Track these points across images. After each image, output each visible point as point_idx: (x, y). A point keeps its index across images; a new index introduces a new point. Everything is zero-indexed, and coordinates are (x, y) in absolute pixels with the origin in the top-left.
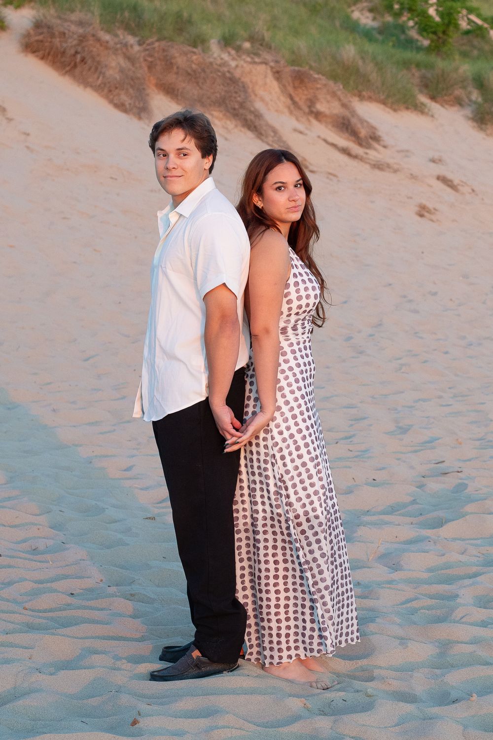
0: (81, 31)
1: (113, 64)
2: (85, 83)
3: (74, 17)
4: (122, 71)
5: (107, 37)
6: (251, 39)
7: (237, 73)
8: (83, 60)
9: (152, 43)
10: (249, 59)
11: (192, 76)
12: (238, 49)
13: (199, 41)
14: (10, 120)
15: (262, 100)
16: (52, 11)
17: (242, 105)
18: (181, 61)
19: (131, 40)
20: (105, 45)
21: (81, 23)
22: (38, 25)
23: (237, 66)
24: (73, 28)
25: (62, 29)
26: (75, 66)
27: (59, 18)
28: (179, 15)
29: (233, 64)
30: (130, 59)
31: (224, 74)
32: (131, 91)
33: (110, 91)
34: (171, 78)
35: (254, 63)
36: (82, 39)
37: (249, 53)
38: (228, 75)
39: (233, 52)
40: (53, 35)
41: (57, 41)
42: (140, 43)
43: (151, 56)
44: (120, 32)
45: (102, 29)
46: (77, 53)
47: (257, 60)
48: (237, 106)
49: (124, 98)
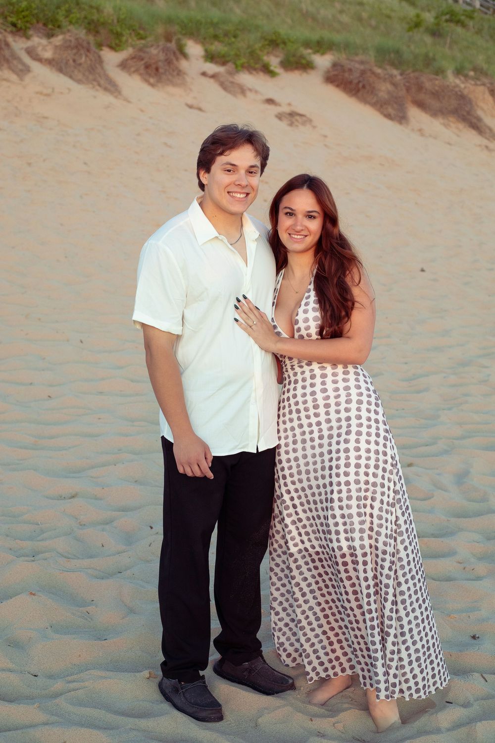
0: (362, 67)
1: (383, 88)
2: (364, 101)
3: (357, 58)
4: (389, 92)
5: (379, 71)
6: (475, 69)
7: (466, 92)
8: (364, 87)
9: (409, 74)
10: (473, 82)
11: (435, 95)
12: (466, 76)
13: (440, 72)
14: (314, 127)
15: (482, 109)
16: (344, 56)
17: (469, 113)
18: (428, 85)
19: (395, 72)
20: (377, 76)
21: (362, 63)
22: (335, 65)
23: (465, 88)
24: (357, 66)
25: (349, 66)
26: (358, 91)
27: (348, 59)
28: (426, 56)
29: (462, 86)
30: (394, 85)
31: (456, 92)
32: (395, 106)
33: (381, 106)
34: (422, 96)
35: (476, 85)
36: (363, 72)
37: (473, 78)
38: (459, 93)
39: (462, 78)
40: (344, 71)
41: (346, 75)
42: (401, 74)
43: (408, 82)
44: (388, 67)
45: (376, 66)
46: (359, 82)
47: (479, 83)
48: (465, 114)
49: (390, 110)
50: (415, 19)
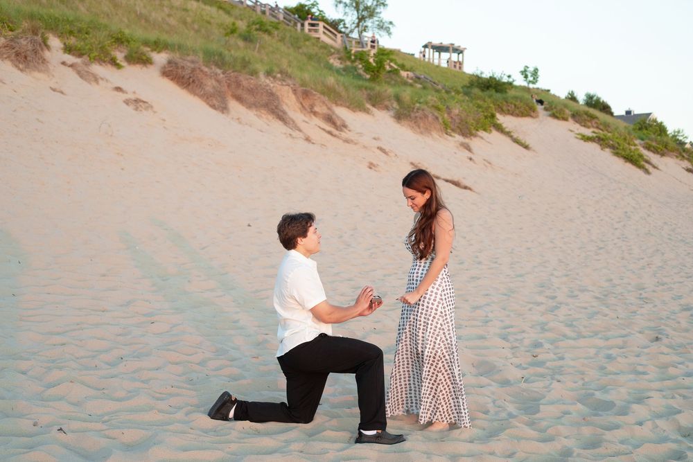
0: (192, 66)
1: (209, 84)
2: (194, 93)
3: (189, 58)
4: (214, 87)
5: (206, 69)
6: (281, 72)
7: (274, 90)
8: (193, 81)
9: (230, 73)
10: (280, 83)
11: (251, 91)
12: (274, 77)
13: (254, 73)
14: (155, 112)
15: (287, 105)
16: (178, 55)
17: (276, 107)
18: (245, 83)
19: (219, 71)
20: (205, 74)
21: (193, 62)
22: (170, 62)
23: (273, 87)
24: (189, 64)
25: (182, 65)
26: (189, 84)
27: (181, 58)
28: (243, 59)
29: (272, 85)
30: (218, 81)
31: (267, 90)
32: (219, 98)
33: (207, 98)
34: (239, 92)
35: (282, 85)
36: (193, 70)
37: (280, 80)
38: (269, 91)
39: (272, 79)
40: (177, 68)
41: (180, 71)
42: (223, 73)
43: (228, 80)
44: (213, 67)
45: (204, 65)
46: (190, 77)
47: (284, 83)
48: (274, 108)
49: (215, 102)
50: (231, 26)
